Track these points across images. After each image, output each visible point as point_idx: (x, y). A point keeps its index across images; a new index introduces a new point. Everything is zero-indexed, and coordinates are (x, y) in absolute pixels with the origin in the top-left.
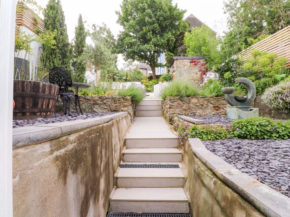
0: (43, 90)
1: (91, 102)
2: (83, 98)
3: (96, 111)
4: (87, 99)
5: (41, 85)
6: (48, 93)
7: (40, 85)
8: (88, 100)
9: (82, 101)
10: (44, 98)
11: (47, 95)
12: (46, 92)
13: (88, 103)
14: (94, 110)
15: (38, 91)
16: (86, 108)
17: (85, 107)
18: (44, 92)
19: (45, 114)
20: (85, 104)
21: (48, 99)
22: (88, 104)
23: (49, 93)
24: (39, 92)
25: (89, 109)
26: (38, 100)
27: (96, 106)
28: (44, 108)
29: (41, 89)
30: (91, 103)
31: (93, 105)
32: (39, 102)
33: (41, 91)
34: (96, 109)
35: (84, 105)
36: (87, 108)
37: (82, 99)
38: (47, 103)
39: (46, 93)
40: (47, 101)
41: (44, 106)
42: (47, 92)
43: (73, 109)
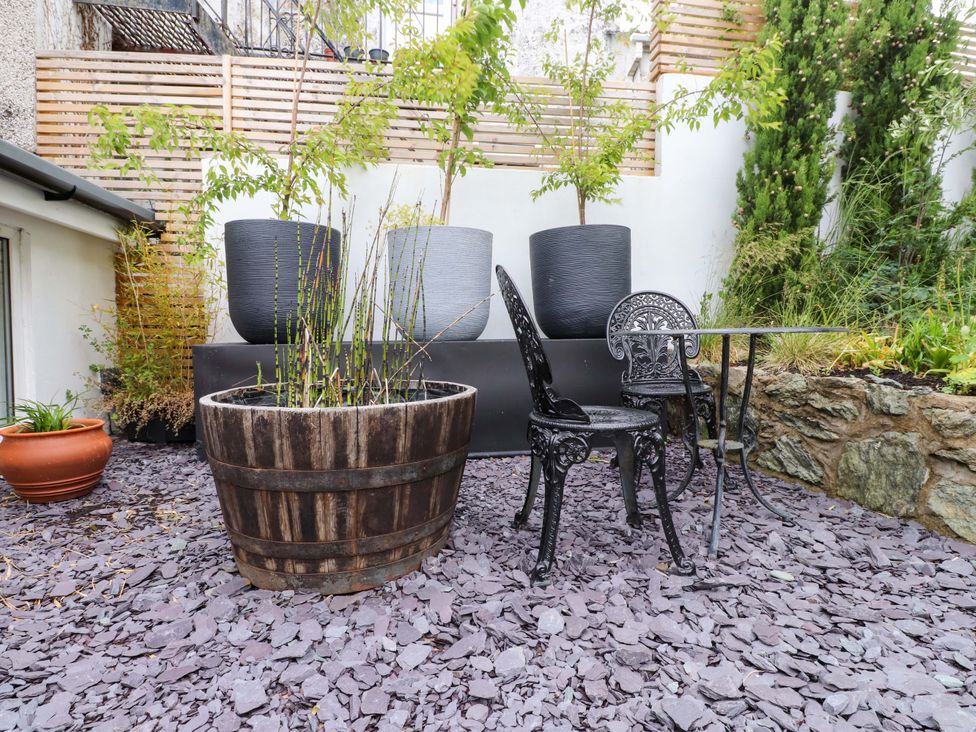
0: (261, 451)
1: (912, 439)
2: (854, 398)
3: (955, 525)
4: (877, 405)
5: (247, 424)
6: (288, 461)
7: (242, 424)
8: (887, 421)
9: (849, 417)
10: (275, 494)
11: (286, 475)
12: (278, 459)
13: (888, 442)
14: (936, 505)
15: (242, 458)
16: (870, 470)
17: (867, 462)
18: (267, 458)
19: (300, 568)
20: (864, 443)
21: (299, 493)
22: (888, 450)
23: (297, 465)
24: (246, 461)
25: (894, 486)
26: (253, 498)
27: (950, 473)
28: (287, 537)
29: (252, 444)
30: (906, 445)
31: (928, 463)
32: (259, 512)
33: (251, 453)
34: (953, 500)
35: (859, 449)
36: (879, 475)
37: (849, 404)
38: (296, 513)
39: (279, 464)
40: (295, 506)
41: (284, 527)
42: (285, 460)
43: (797, 458)
